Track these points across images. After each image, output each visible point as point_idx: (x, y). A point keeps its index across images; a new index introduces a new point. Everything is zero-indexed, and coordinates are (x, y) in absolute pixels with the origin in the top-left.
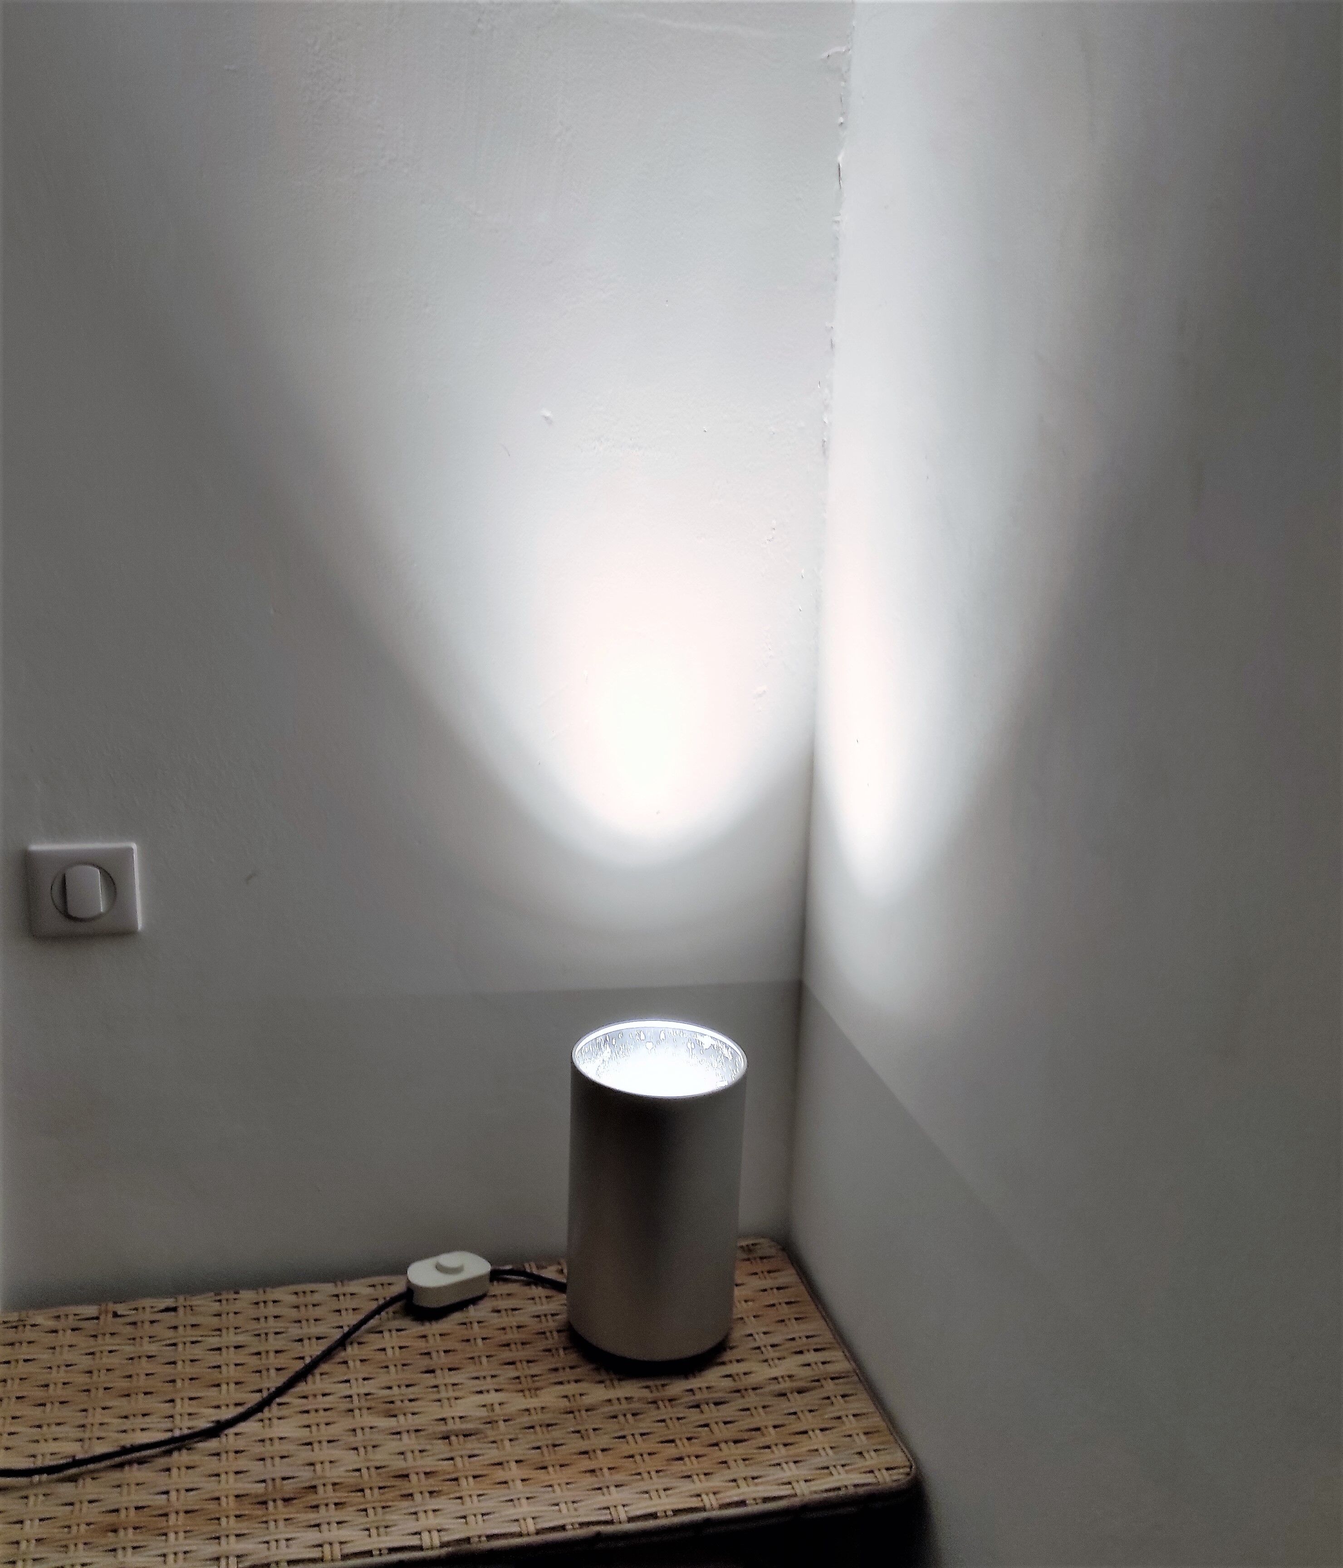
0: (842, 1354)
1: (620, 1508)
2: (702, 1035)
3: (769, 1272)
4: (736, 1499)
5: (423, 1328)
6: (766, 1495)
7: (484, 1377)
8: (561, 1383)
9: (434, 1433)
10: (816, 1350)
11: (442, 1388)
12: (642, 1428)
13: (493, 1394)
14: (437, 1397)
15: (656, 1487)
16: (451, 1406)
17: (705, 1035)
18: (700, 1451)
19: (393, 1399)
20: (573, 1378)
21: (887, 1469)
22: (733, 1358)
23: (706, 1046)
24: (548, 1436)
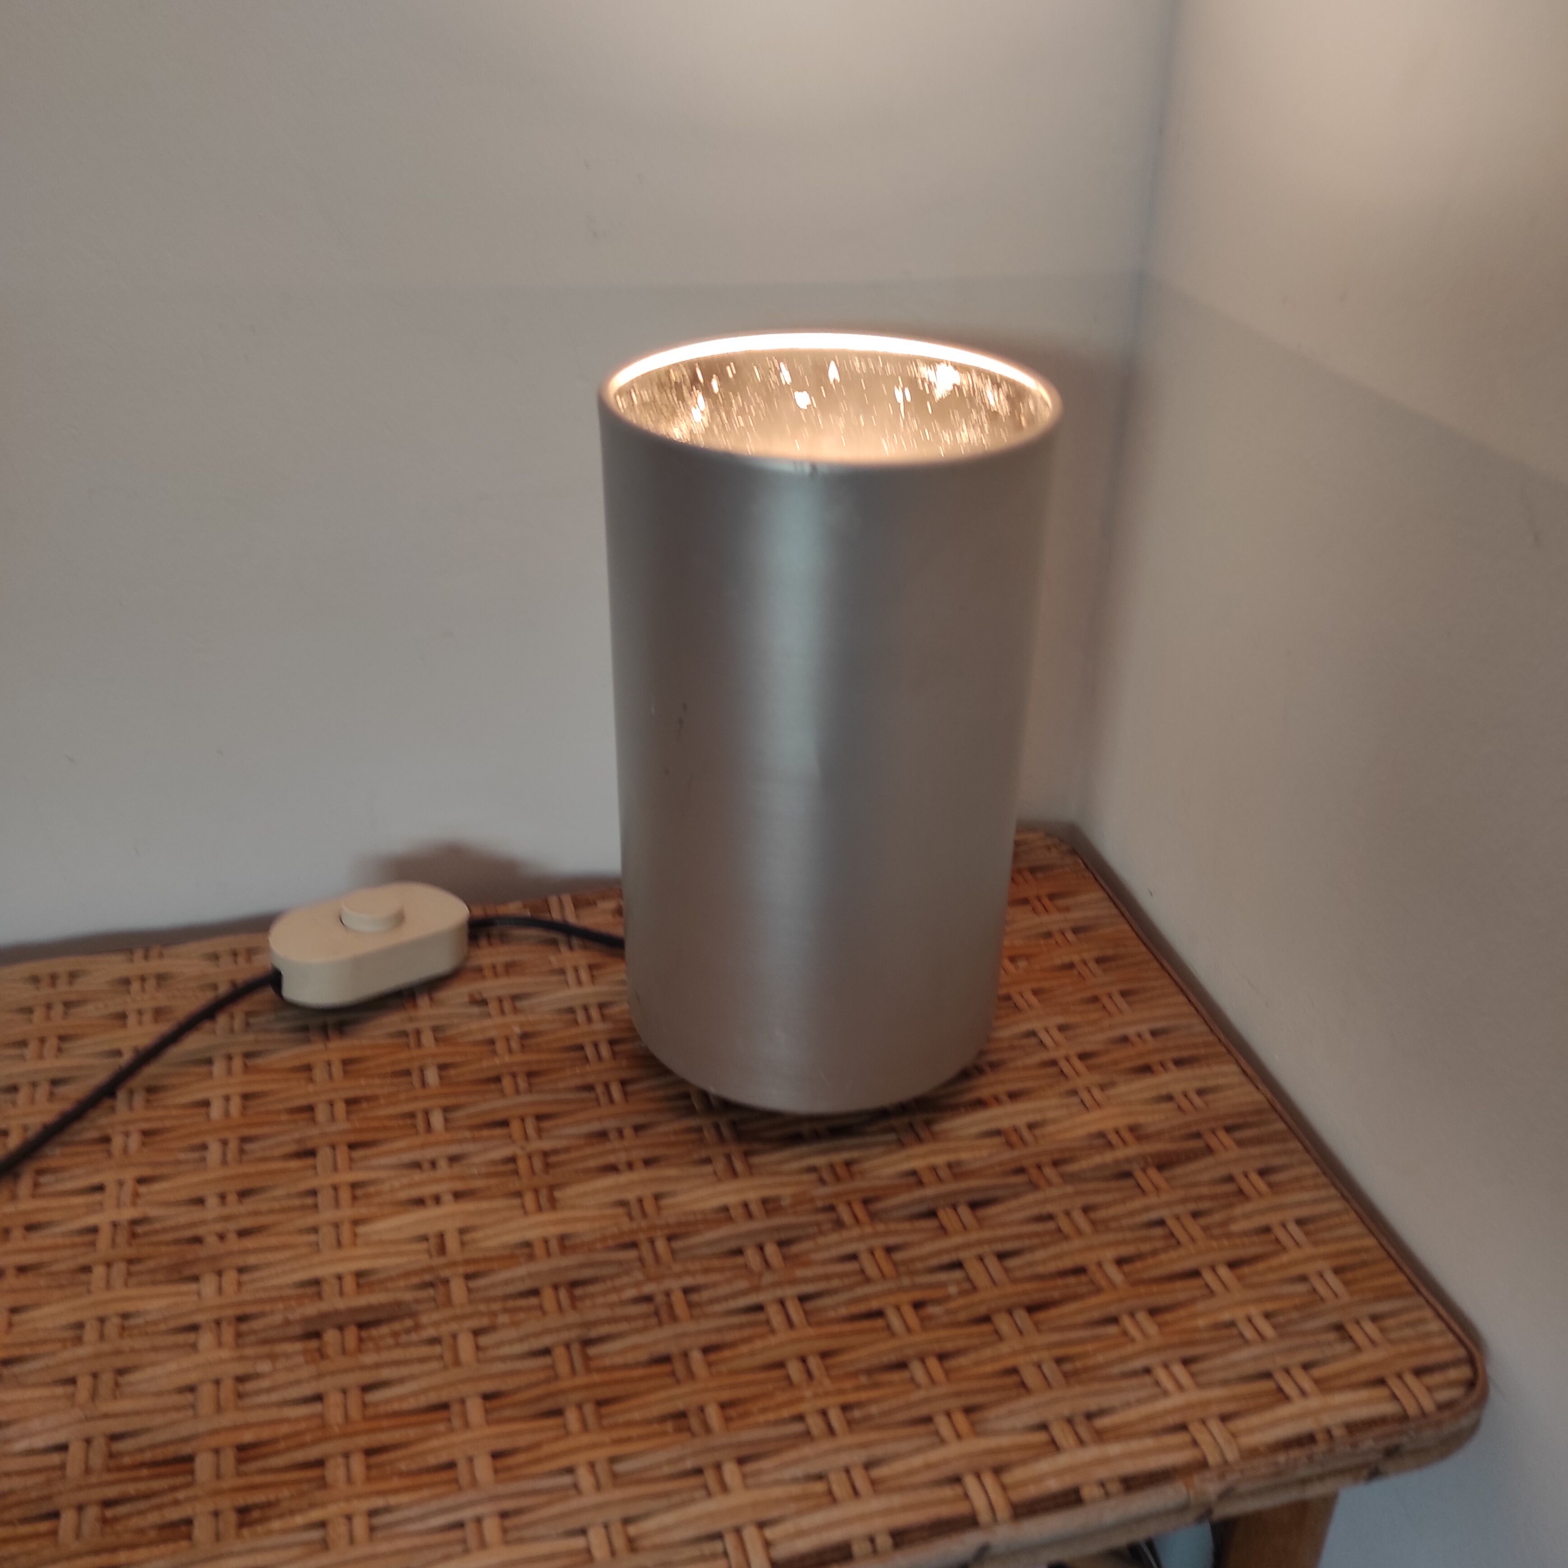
0: (1234, 1068)
1: (751, 1534)
2: (932, 363)
3: (1052, 897)
4: (1053, 1485)
5: (305, 1049)
6: (1130, 1467)
7: (433, 1164)
8: (613, 1169)
9: (287, 1323)
10: (1179, 1063)
11: (325, 1198)
12: (805, 1280)
13: (449, 1207)
14: (310, 1220)
15: (845, 1459)
16: (339, 1244)
17: (939, 363)
18: (950, 1339)
19: (200, 1231)
20: (638, 1155)
21: (1419, 1372)
22: (1000, 1090)
23: (940, 392)
24: (572, 1317)
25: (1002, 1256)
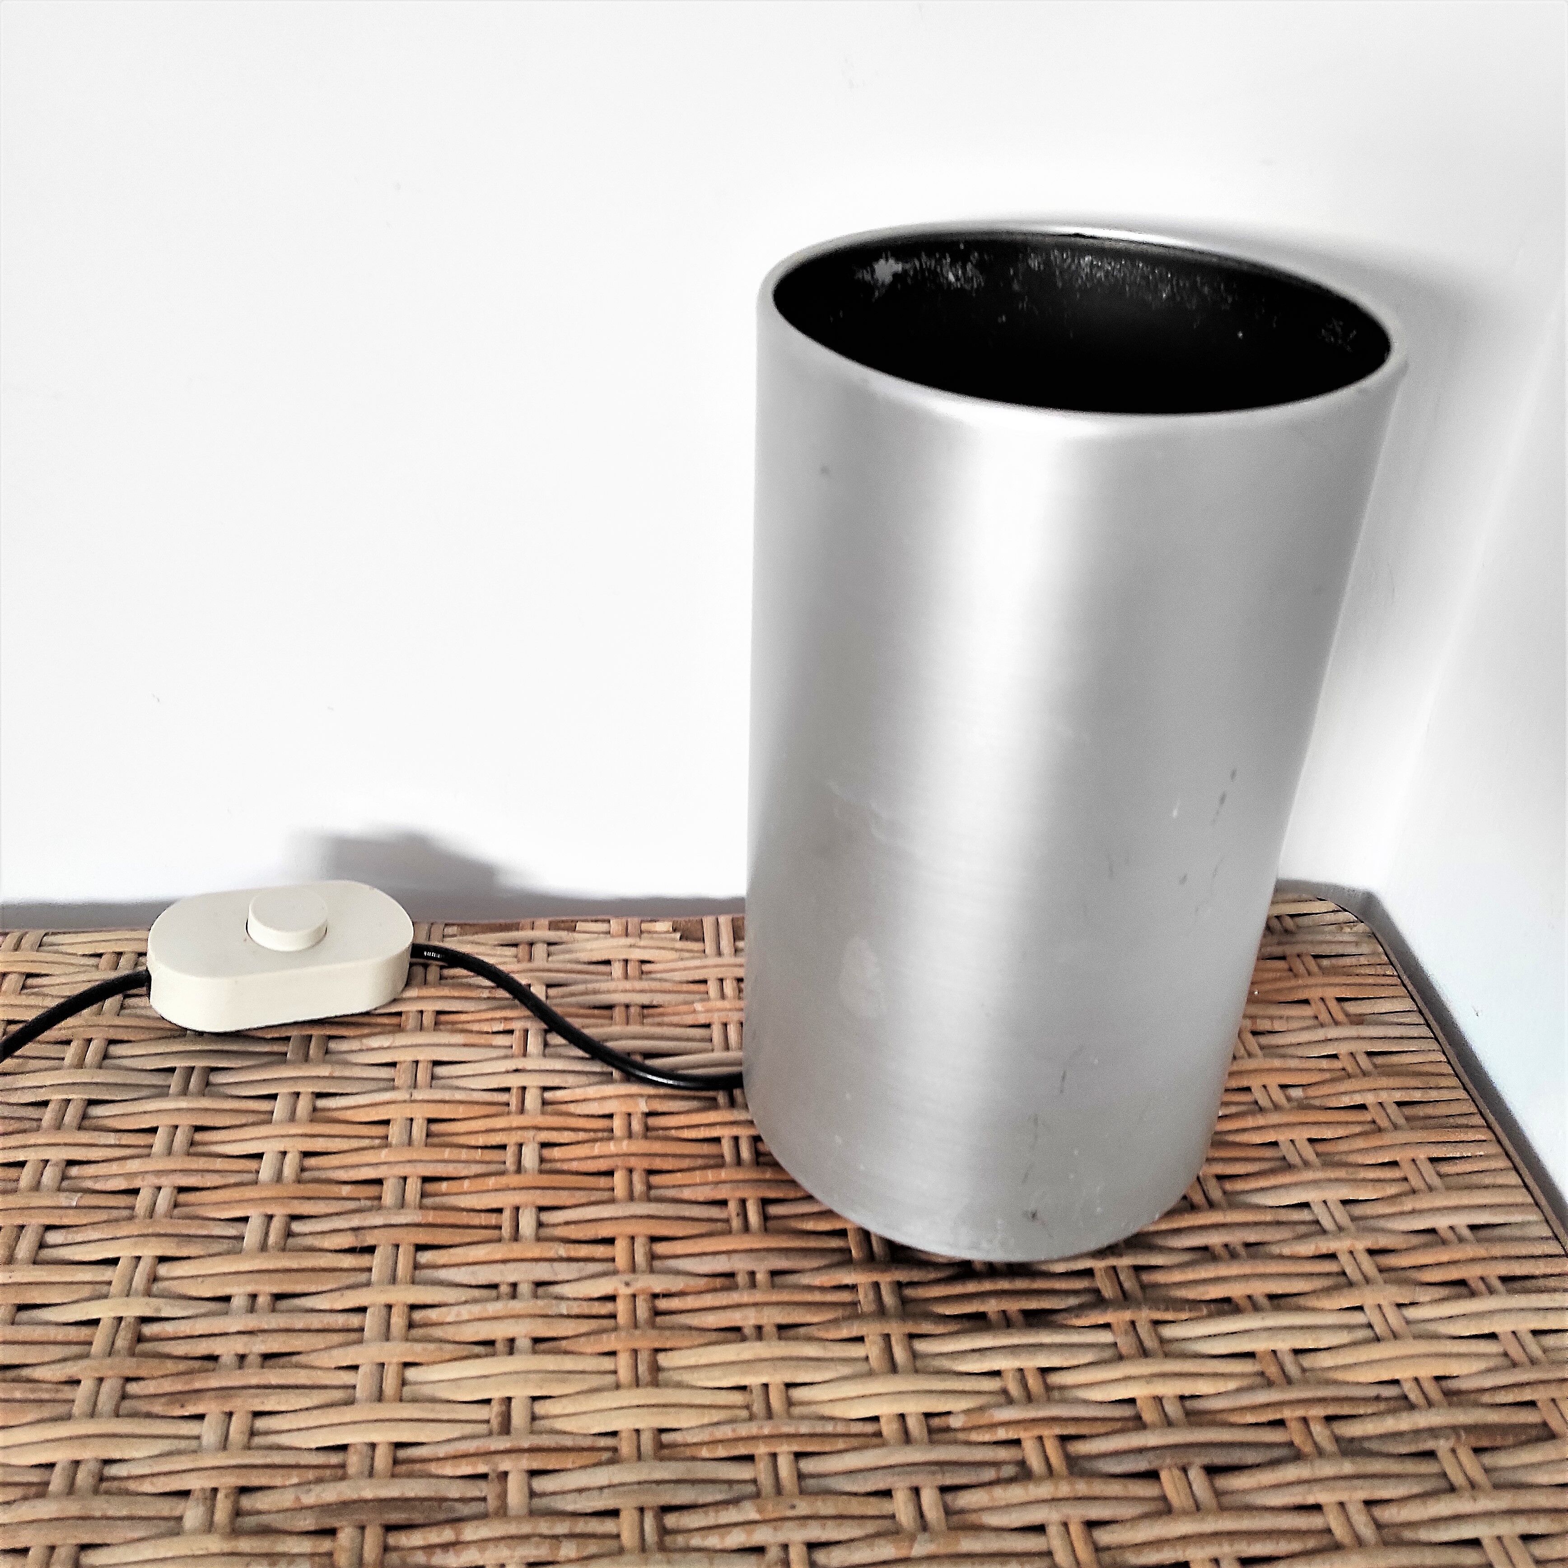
3: (1341, 1000)
25: (1212, 1471)
